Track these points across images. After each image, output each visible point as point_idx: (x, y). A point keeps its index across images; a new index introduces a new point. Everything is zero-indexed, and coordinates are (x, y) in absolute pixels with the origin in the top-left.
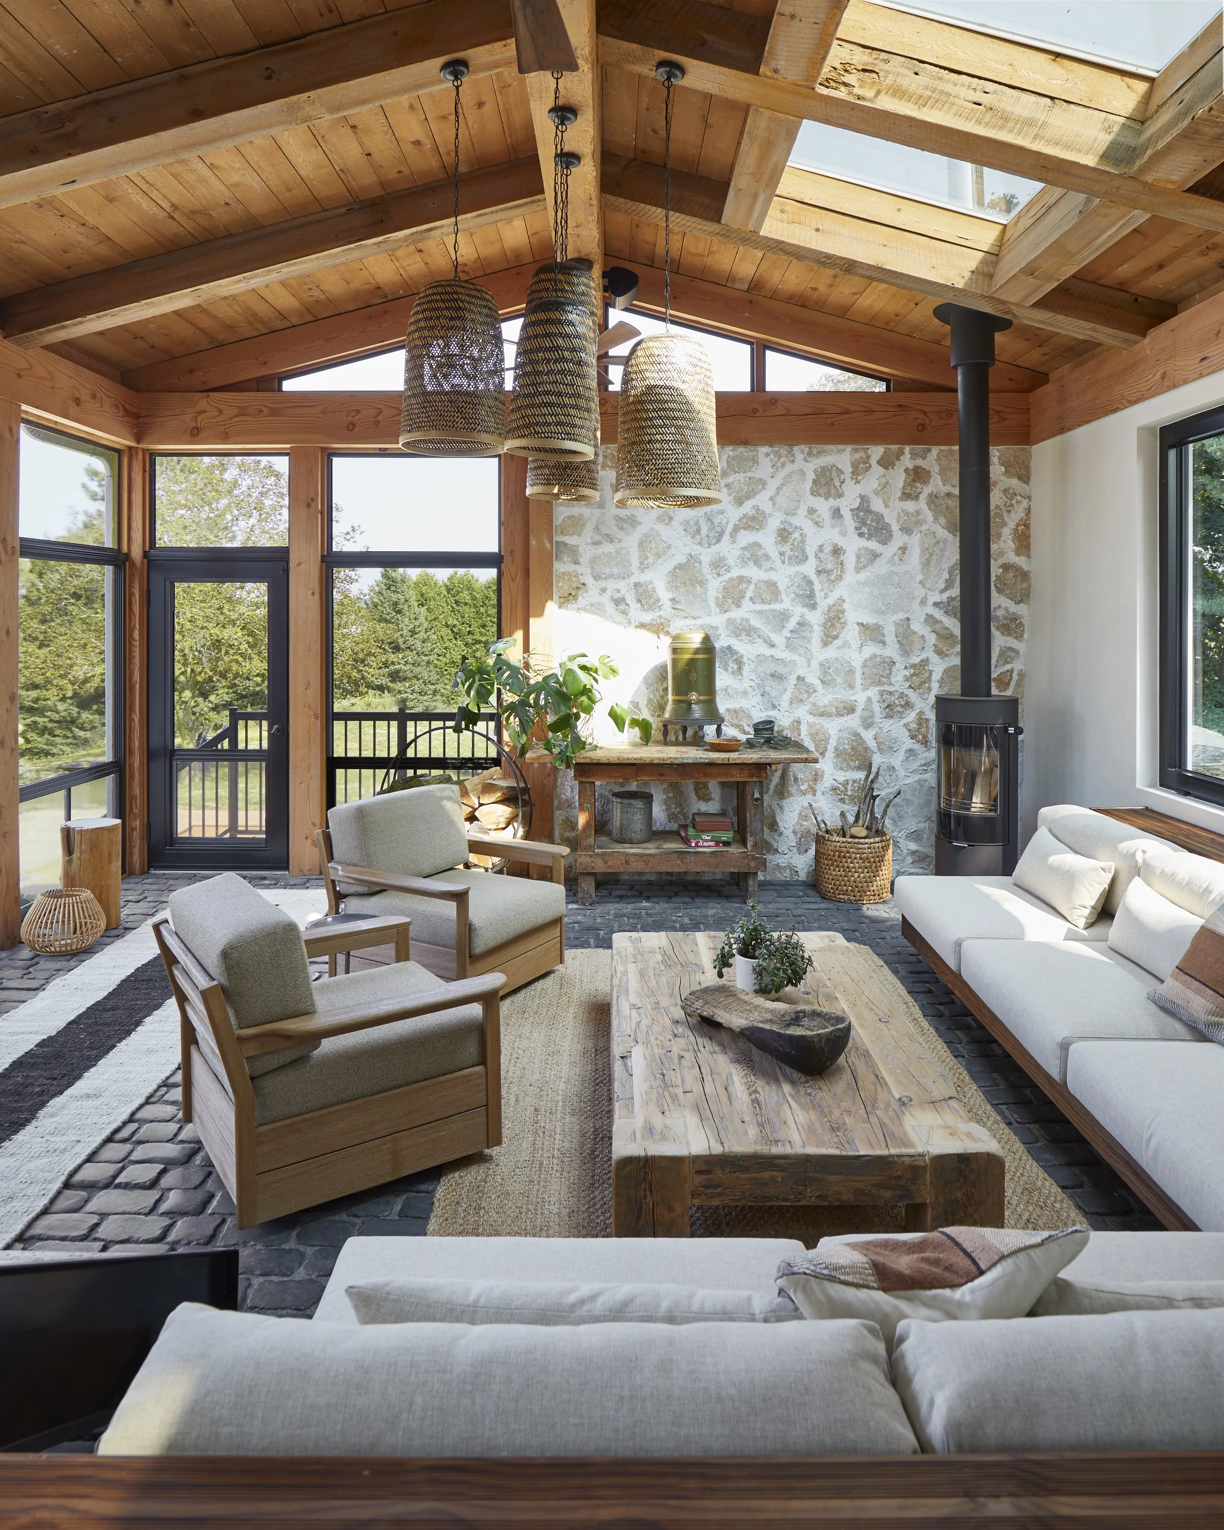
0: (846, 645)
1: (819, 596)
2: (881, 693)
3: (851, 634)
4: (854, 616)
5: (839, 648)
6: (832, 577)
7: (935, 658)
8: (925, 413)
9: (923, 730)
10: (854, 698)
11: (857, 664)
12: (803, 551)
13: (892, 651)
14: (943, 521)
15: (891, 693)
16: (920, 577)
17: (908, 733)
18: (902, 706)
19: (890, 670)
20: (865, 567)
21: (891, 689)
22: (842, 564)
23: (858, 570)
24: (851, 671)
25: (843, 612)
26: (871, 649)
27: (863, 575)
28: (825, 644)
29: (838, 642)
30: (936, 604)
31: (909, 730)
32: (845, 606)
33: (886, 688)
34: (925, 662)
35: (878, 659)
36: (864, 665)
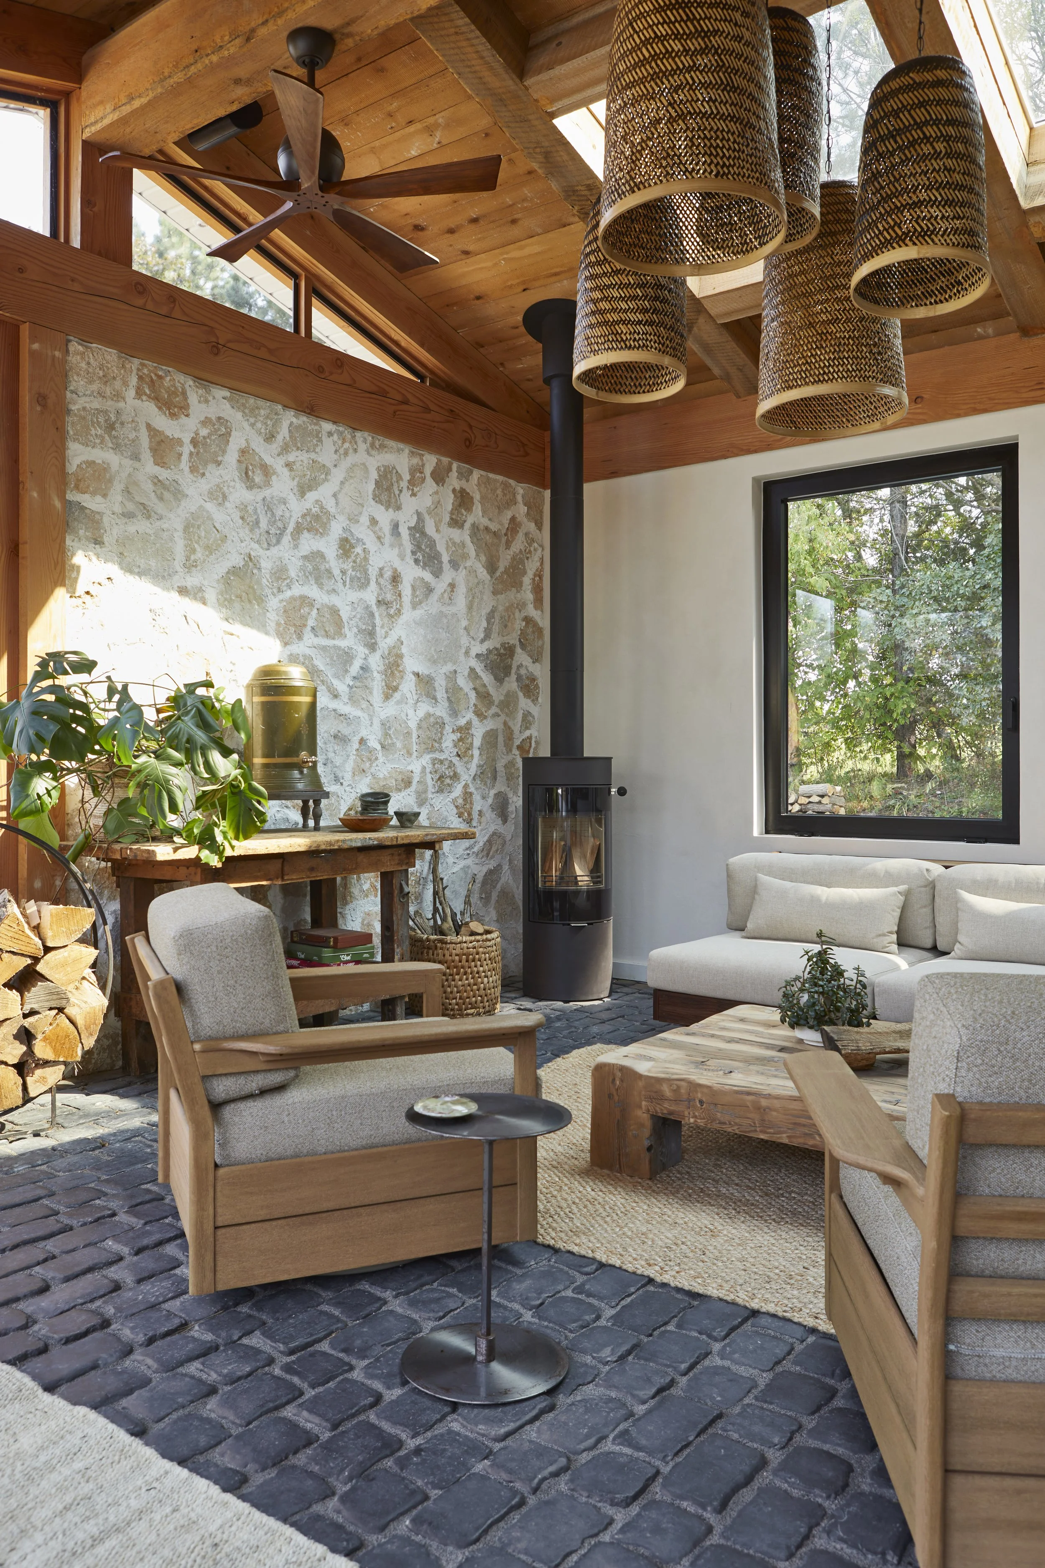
0: (403, 700)
1: (379, 632)
2: (434, 761)
3: (408, 686)
4: (412, 664)
5: (398, 703)
6: (392, 611)
7: (475, 721)
8: (471, 427)
9: (468, 806)
10: (410, 768)
11: (413, 724)
12: (366, 572)
13: (441, 711)
14: (483, 558)
15: (441, 762)
16: (464, 623)
17: (455, 811)
18: (451, 778)
19: (442, 734)
20: (421, 602)
21: (442, 757)
22: (400, 595)
23: (415, 606)
24: (409, 734)
25: (401, 656)
26: (424, 708)
27: (419, 613)
28: (387, 697)
29: (397, 696)
30: (478, 656)
31: (457, 807)
32: (404, 650)
33: (437, 755)
34: (469, 724)
35: (432, 720)
36: (419, 727)
